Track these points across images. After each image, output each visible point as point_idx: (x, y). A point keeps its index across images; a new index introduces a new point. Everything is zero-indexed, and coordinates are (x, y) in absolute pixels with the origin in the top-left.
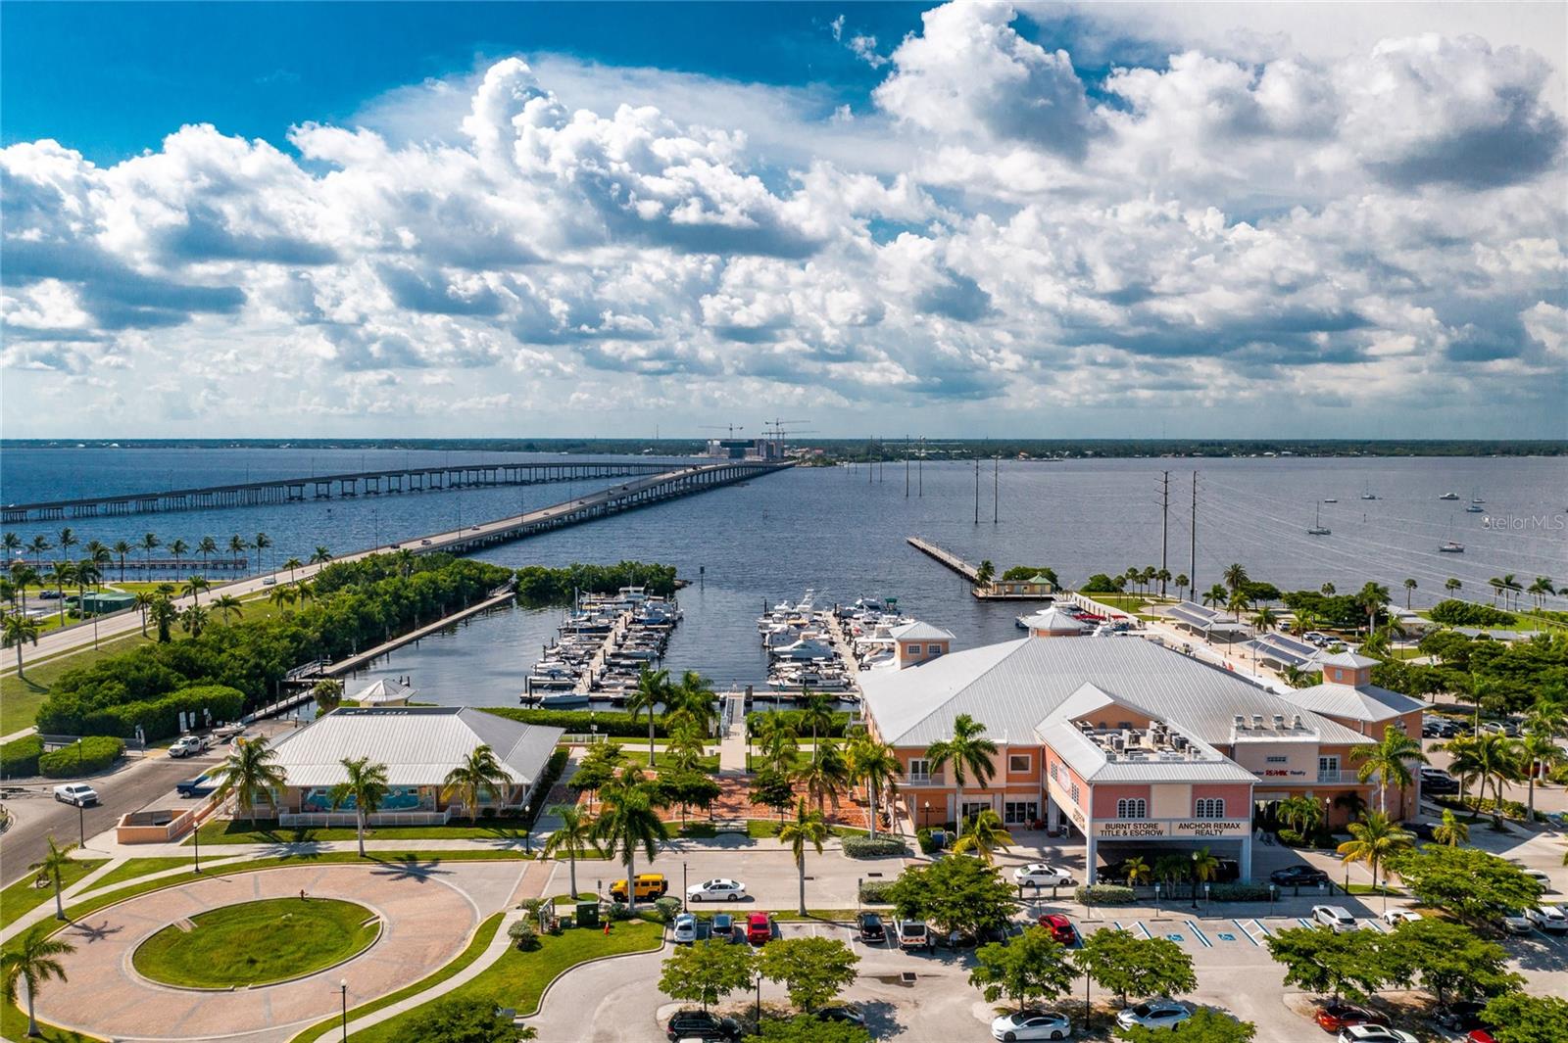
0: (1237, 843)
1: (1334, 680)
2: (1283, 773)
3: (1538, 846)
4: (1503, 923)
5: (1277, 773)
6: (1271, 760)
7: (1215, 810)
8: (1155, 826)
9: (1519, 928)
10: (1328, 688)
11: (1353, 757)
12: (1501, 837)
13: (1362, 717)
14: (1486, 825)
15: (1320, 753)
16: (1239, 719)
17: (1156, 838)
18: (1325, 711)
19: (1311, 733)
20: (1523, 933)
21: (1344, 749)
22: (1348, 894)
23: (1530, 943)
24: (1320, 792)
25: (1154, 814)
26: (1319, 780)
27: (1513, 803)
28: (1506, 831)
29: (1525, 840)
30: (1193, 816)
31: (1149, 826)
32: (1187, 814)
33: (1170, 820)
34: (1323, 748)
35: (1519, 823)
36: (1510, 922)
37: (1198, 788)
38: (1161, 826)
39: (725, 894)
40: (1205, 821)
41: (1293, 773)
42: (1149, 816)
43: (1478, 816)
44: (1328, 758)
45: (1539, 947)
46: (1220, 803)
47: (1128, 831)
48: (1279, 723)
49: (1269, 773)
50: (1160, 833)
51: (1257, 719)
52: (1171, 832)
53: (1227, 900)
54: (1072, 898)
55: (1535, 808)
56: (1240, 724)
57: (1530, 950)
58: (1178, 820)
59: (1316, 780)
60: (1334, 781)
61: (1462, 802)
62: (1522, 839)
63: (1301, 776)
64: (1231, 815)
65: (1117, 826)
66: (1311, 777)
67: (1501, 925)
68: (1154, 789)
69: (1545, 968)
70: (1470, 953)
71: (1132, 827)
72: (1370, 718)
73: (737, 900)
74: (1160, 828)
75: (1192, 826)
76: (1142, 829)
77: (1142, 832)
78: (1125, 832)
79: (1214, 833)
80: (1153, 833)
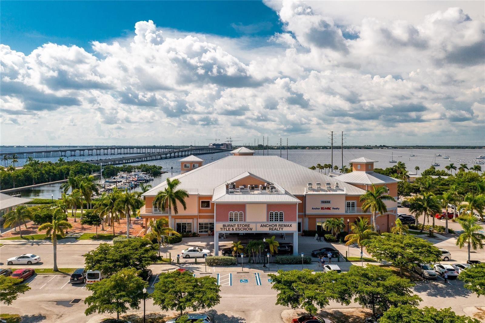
0: (291, 235)
1: (357, 170)
2: (329, 209)
3: (449, 243)
4: (422, 273)
5: (326, 208)
6: (323, 202)
7: (279, 218)
8: (248, 226)
9: (430, 275)
10: (355, 173)
11: (361, 200)
12: (432, 239)
13: (367, 183)
14: (426, 235)
15: (346, 200)
16: (310, 184)
17: (249, 232)
18: (351, 182)
19: (343, 191)
20: (433, 278)
21: (357, 197)
22: (347, 261)
23: (436, 283)
24: (346, 217)
25: (248, 220)
26: (346, 212)
27: (440, 227)
28: (435, 237)
29: (444, 240)
30: (268, 221)
31: (245, 226)
32: (265, 220)
33: (256, 223)
34: (348, 197)
35: (442, 234)
36: (426, 273)
37: (270, 206)
38: (252, 226)
39: (25, 261)
40: (274, 223)
41: (334, 208)
42: (245, 220)
43: (423, 231)
44: (351, 202)
45: (441, 285)
46: (281, 214)
48: (329, 186)
49: (322, 208)
50: (251, 229)
51: (318, 184)
52: (257, 229)
53: (283, 263)
54: (203, 263)
55: (449, 228)
56: (310, 186)
57: (436, 286)
58: (260, 223)
59: (344, 212)
60: (353, 212)
61: (417, 226)
62: (442, 240)
63: (337, 210)
64: (287, 220)
65: (229, 226)
66: (342, 210)
67: (421, 274)
68: (248, 208)
69: (442, 296)
70: (387, 283)
71: (236, 226)
72: (370, 183)
73: (32, 264)
74: (251, 227)
75: (267, 226)
76: (242, 227)
77: (242, 229)
78: (233, 229)
79: (278, 229)
80: (247, 229)
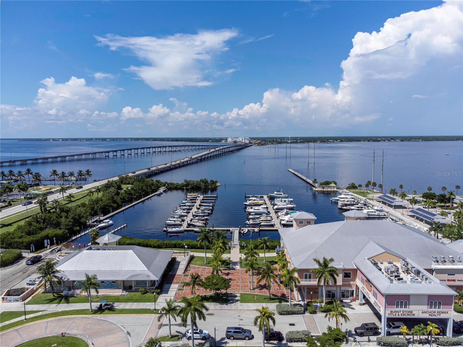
2: (454, 280)
5: (452, 280)
6: (449, 275)
7: (437, 305)
8: (412, 312)
16: (435, 258)
17: (412, 317)
30: (428, 308)
31: (409, 312)
33: (419, 310)
37: (430, 297)
40: (433, 310)
42: (409, 308)
46: (439, 302)
47: (400, 314)
48: (452, 260)
50: (414, 315)
52: (418, 314)
54: (375, 342)
56: (436, 260)
58: (421, 310)
63: (461, 282)
64: (444, 308)
65: (395, 312)
68: (411, 299)
71: (402, 312)
74: (414, 313)
75: (427, 312)
76: (406, 313)
77: (406, 315)
78: (398, 314)
79: (437, 315)
80: (411, 315)
